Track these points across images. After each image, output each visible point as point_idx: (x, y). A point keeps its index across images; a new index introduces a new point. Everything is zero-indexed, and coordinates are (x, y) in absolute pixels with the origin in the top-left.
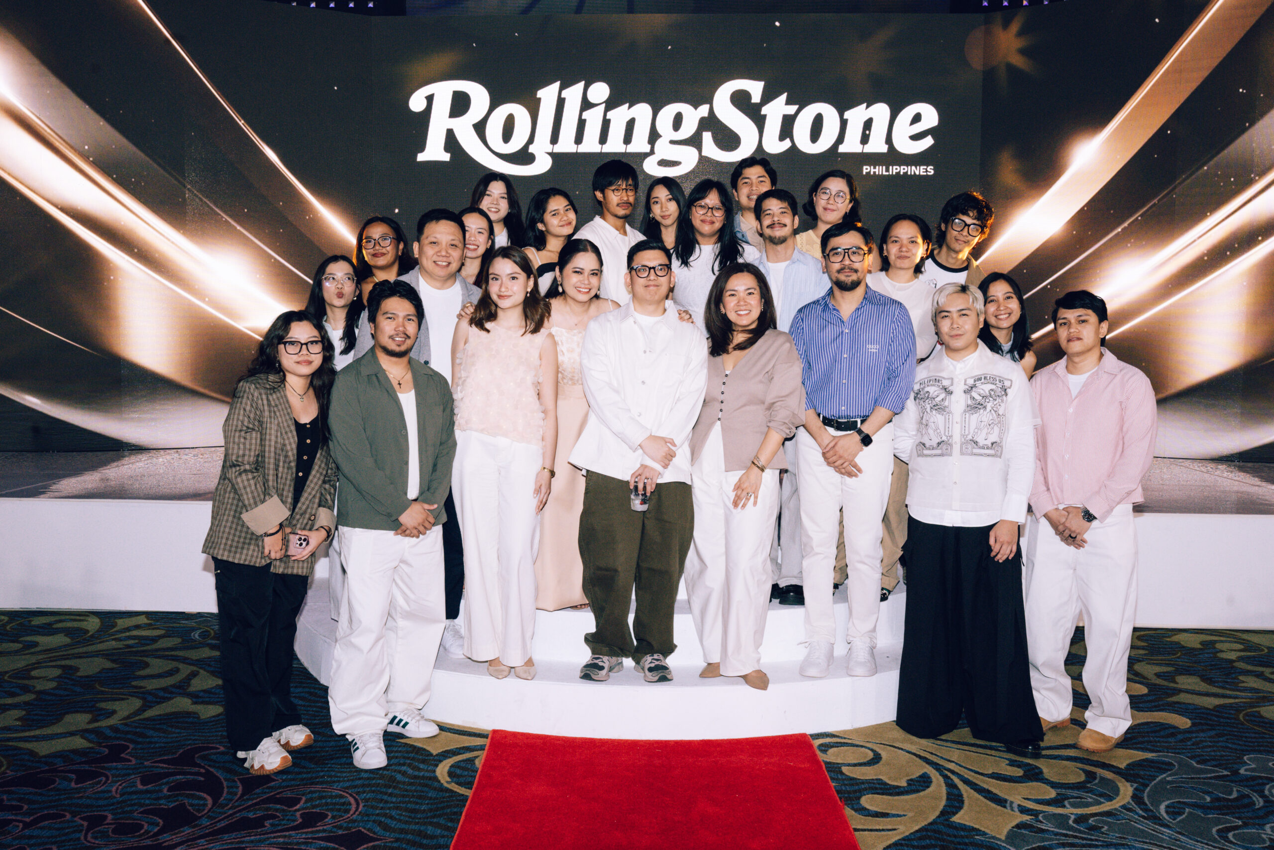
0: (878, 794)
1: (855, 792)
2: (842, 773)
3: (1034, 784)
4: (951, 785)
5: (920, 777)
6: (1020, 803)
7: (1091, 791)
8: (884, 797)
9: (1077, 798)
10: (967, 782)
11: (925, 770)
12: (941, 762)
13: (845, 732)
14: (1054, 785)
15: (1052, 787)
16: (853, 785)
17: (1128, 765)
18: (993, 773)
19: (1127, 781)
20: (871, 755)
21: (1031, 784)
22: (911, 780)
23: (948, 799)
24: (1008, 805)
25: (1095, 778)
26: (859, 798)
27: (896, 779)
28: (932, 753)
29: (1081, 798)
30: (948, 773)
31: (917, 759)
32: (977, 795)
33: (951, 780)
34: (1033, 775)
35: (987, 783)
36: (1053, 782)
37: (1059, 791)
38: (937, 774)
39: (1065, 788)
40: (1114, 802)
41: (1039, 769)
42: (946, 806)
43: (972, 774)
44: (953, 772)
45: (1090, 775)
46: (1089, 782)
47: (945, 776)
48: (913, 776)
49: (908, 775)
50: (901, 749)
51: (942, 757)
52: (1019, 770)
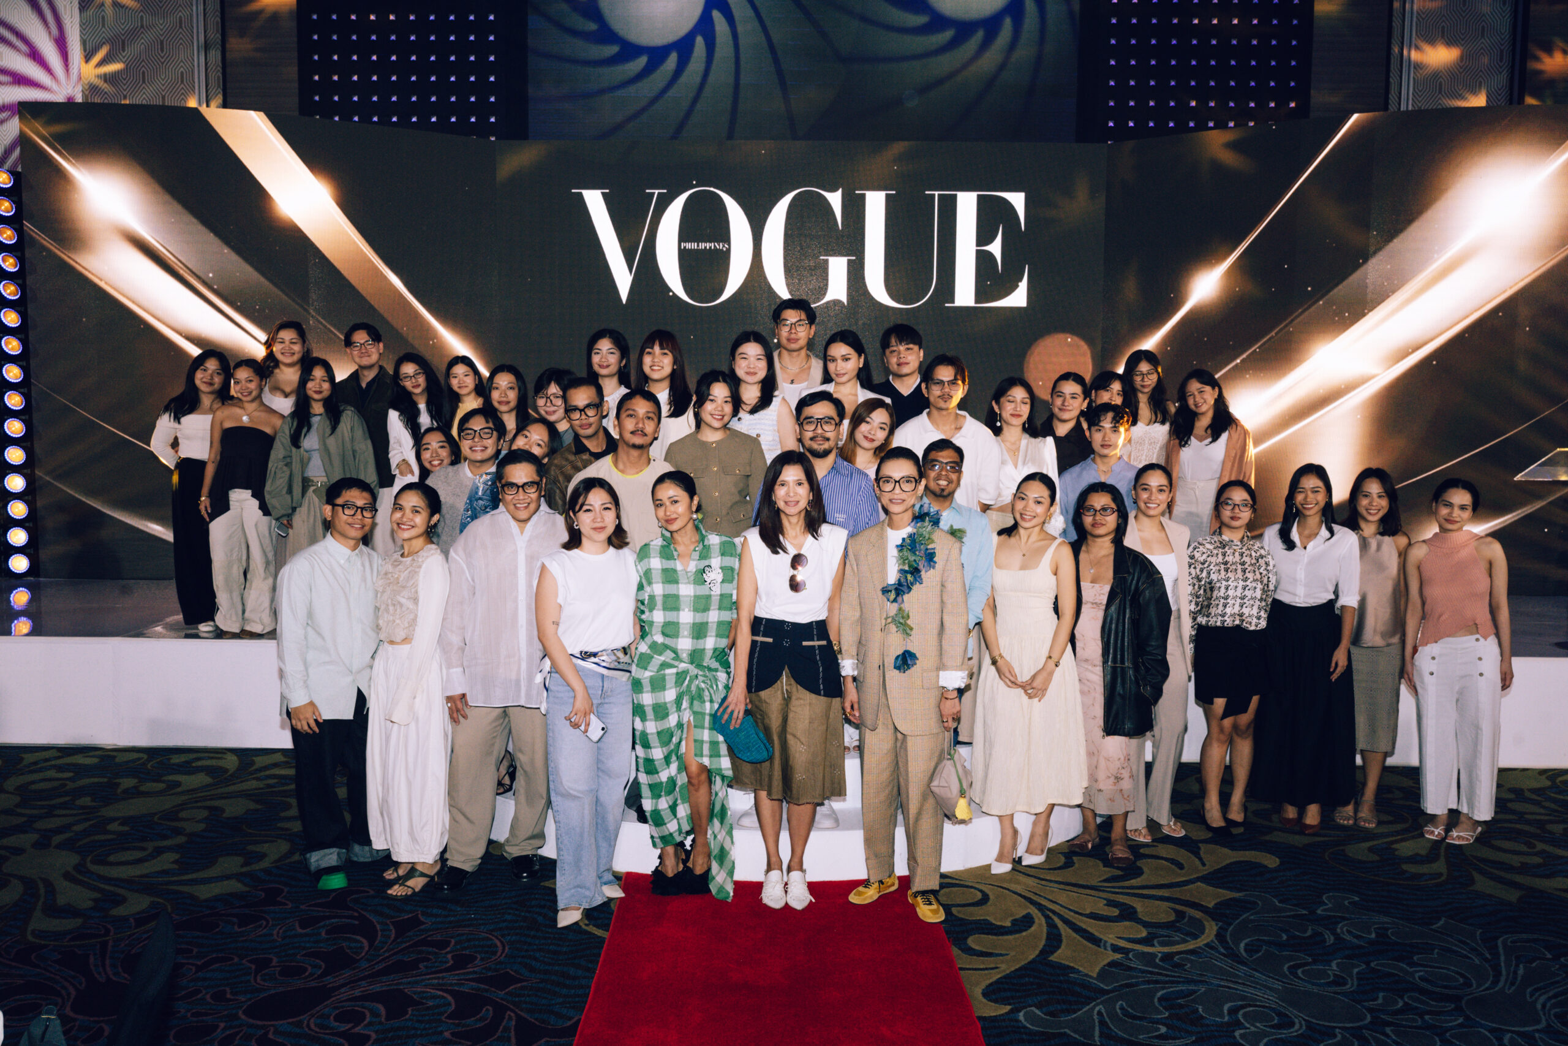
0: (984, 934)
1: (963, 932)
3: (1129, 923)
4: (1051, 925)
5: (1024, 917)
6: (1113, 942)
7: (1179, 930)
8: (989, 937)
9: (1166, 936)
10: (1067, 922)
11: (1029, 910)
12: (1044, 902)
13: (956, 872)
14: (1146, 925)
15: (1144, 927)
16: (961, 925)
17: (1215, 904)
18: (1092, 913)
19: (1213, 919)
20: (979, 896)
21: (1125, 923)
22: (1015, 920)
23: (1048, 938)
24: (1102, 944)
25: (1184, 918)
26: (967, 938)
27: (1001, 920)
28: (1036, 894)
29: (1169, 937)
30: (1051, 914)
31: (1022, 900)
32: (1074, 935)
33: (1052, 920)
34: (1128, 914)
35: (1085, 923)
36: (1145, 922)
37: (1151, 930)
38: (1040, 915)
39: (1156, 927)
40: (1199, 940)
41: (1133, 908)
42: (1045, 946)
43: (1072, 914)
44: (1054, 912)
45: (1180, 915)
46: (1178, 921)
47: (1047, 917)
48: (1017, 917)
49: (1012, 915)
50: (1008, 890)
51: (1045, 898)
52: (1115, 909)
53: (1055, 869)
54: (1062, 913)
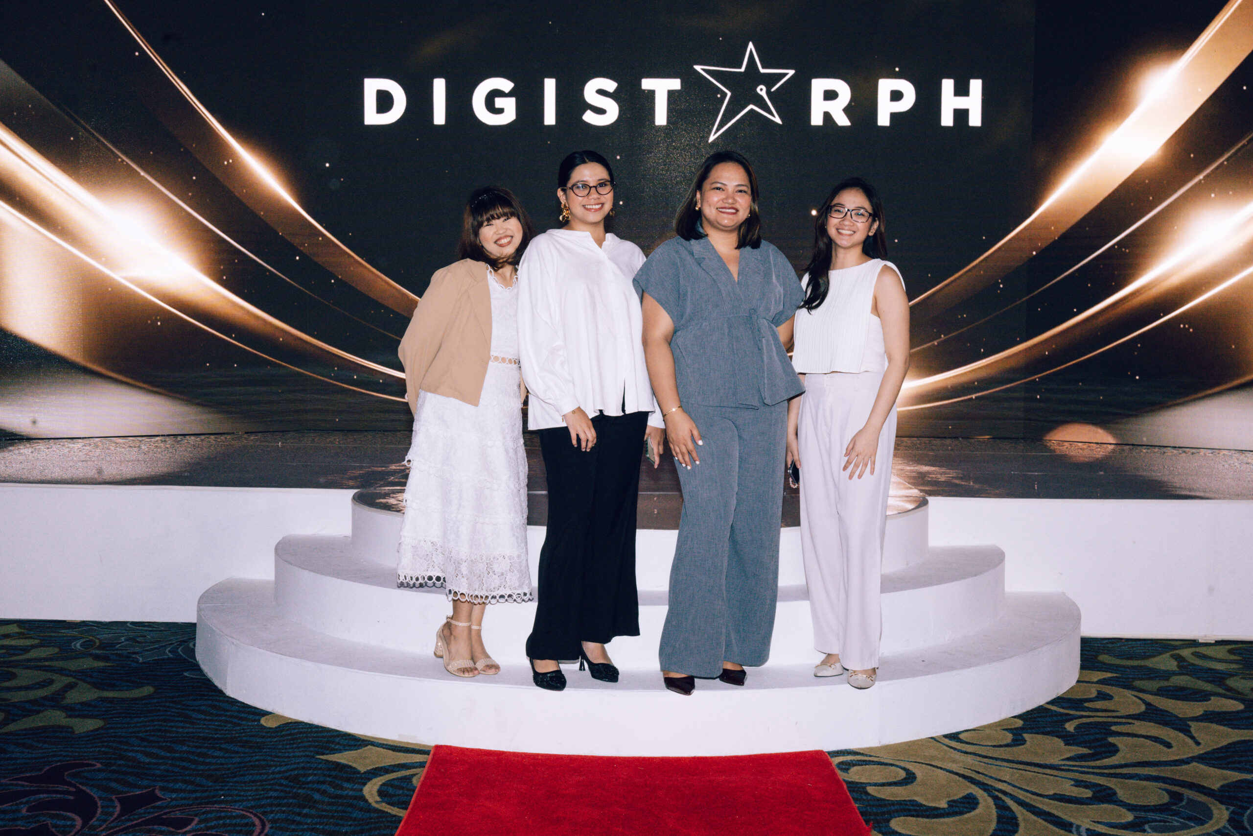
0: (912, 816)
1: (883, 813)
2: (867, 793)
3: (1106, 806)
4: (1001, 807)
5: (965, 797)
6: (1088, 826)
7: (1177, 813)
8: (920, 819)
9: (1160, 821)
10: (1022, 803)
11: (970, 791)
12: (990, 782)
13: (871, 749)
14: (1131, 808)
15: (1129, 810)
16: (881, 806)
17: (1222, 786)
18: (1055, 794)
19: (1222, 803)
20: (902, 774)
21: (1102, 805)
22: (953, 801)
23: (998, 822)
24: (1074, 829)
25: (1182, 800)
26: (888, 821)
27: (934, 800)
28: (979, 773)
29: (1165, 822)
30: (1000, 795)
31: (961, 779)
32: (1035, 818)
33: (1003, 801)
34: (1104, 796)
35: (1047, 805)
36: (1129, 805)
37: (1137, 814)
38: (985, 794)
39: (1145, 811)
40: (1207, 825)
41: (1110, 789)
42: (995, 830)
43: (1029, 795)
44: (1005, 793)
45: (1176, 797)
46: (1175, 804)
47: (996, 798)
48: (956, 798)
49: (948, 795)
50: (941, 768)
51: (991, 777)
52: (1087, 790)
53: (1001, 746)
54: (1015, 794)
